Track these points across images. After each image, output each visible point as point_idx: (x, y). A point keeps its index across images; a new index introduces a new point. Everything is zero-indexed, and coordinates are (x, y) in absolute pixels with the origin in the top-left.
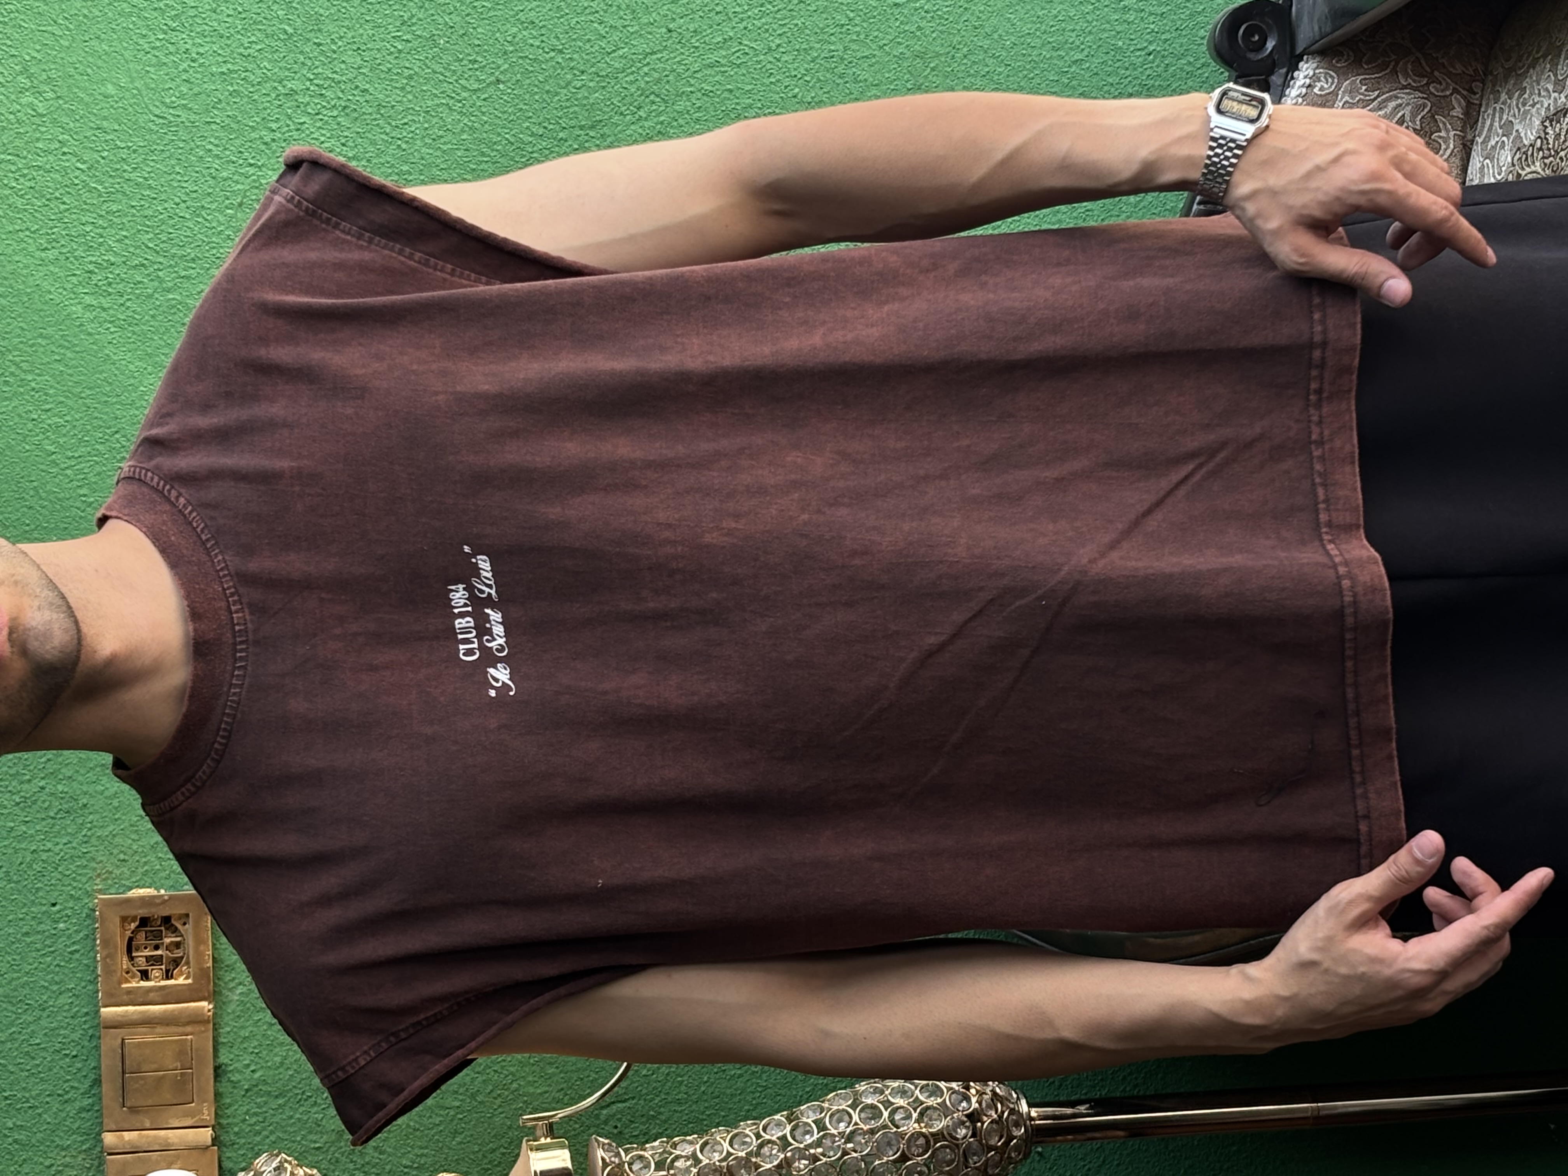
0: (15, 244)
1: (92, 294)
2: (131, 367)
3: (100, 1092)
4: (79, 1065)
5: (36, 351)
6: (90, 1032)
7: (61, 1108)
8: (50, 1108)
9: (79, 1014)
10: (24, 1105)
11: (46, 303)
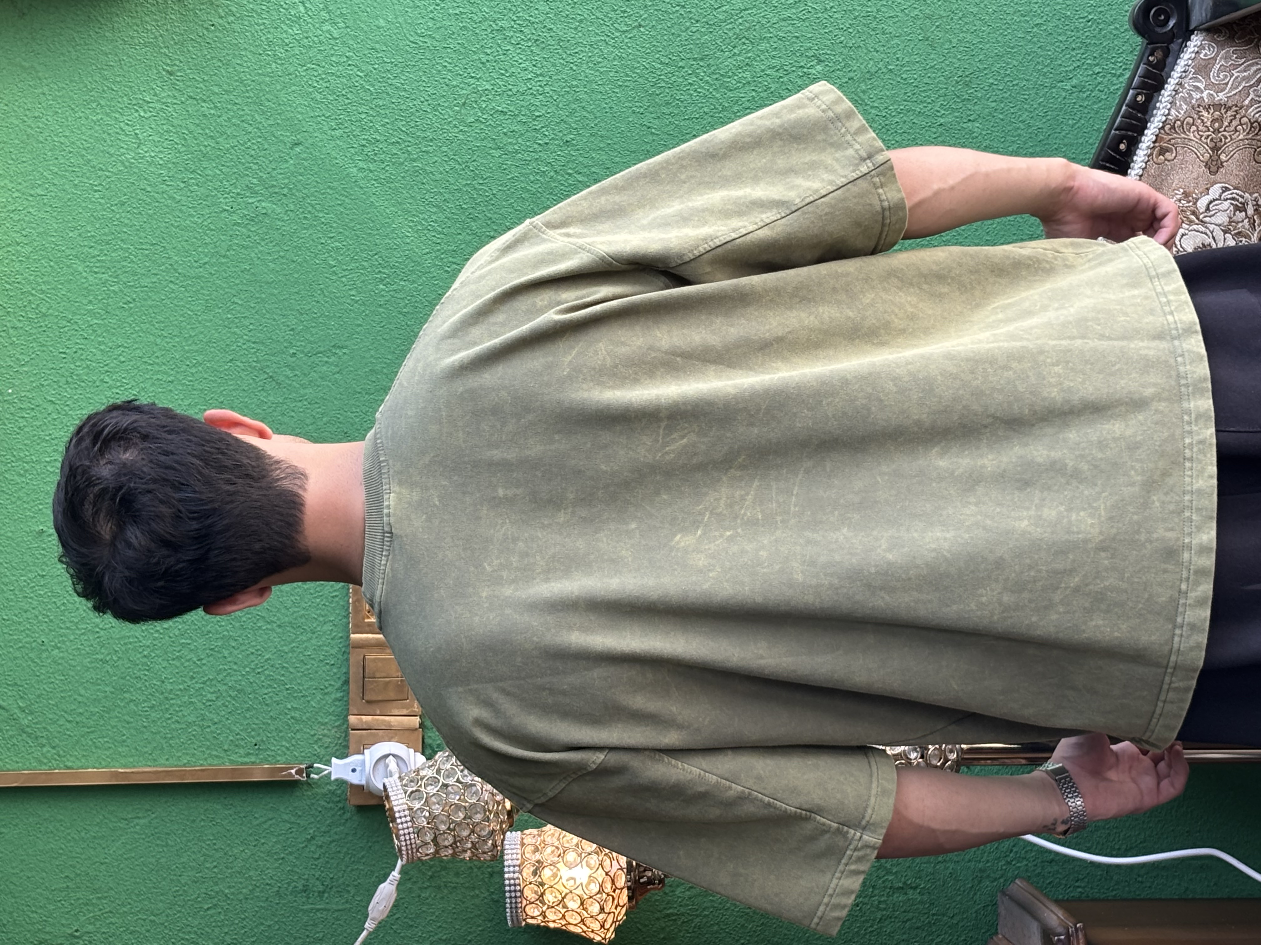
1: (364, 161)
2: (388, 211)
3: (349, 688)
4: (335, 671)
5: (325, 198)
6: (343, 649)
7: (322, 698)
8: (315, 697)
9: (336, 638)
10: (300, 695)
11: (334, 165)
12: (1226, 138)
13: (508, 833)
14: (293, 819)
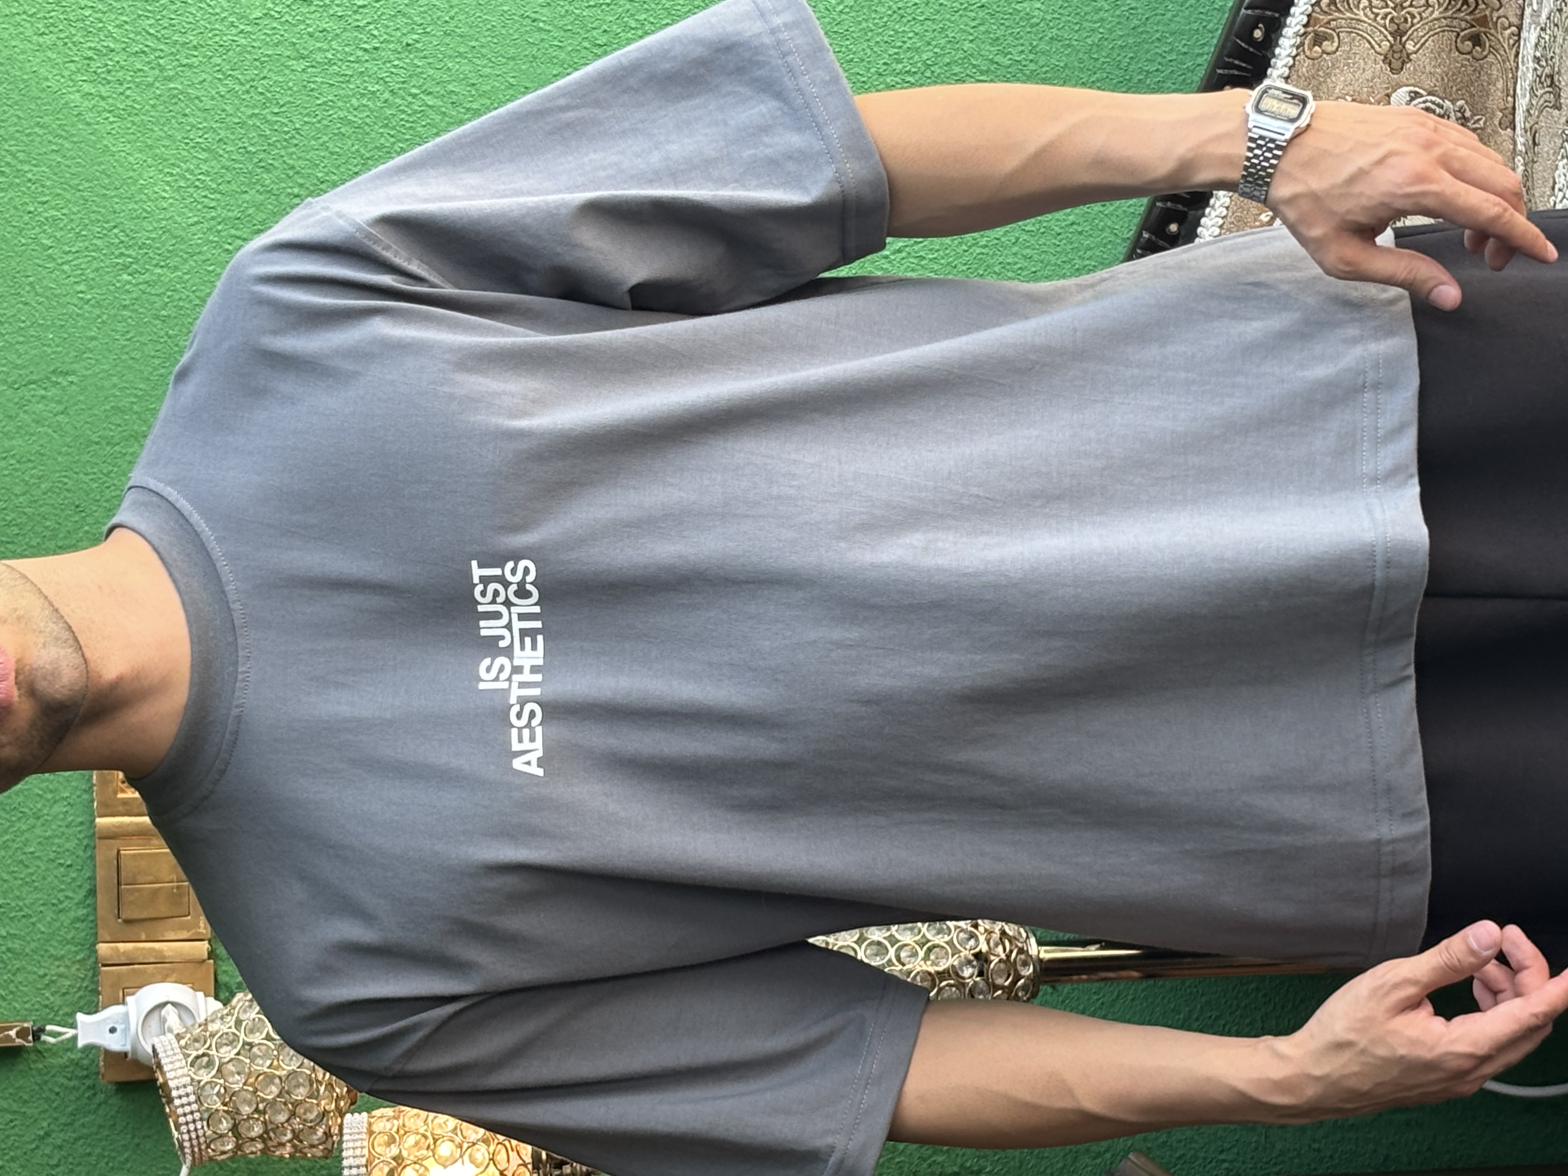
0: (12, 29)
1: (91, 82)
2: (131, 159)
3: (96, 901)
4: (74, 875)
5: (33, 141)
6: (85, 842)
7: (55, 917)
8: (44, 917)
9: (74, 824)
10: (18, 914)
11: (44, 90)
12: (1413, 17)
13: (348, 1116)
14: (15, 1107)
